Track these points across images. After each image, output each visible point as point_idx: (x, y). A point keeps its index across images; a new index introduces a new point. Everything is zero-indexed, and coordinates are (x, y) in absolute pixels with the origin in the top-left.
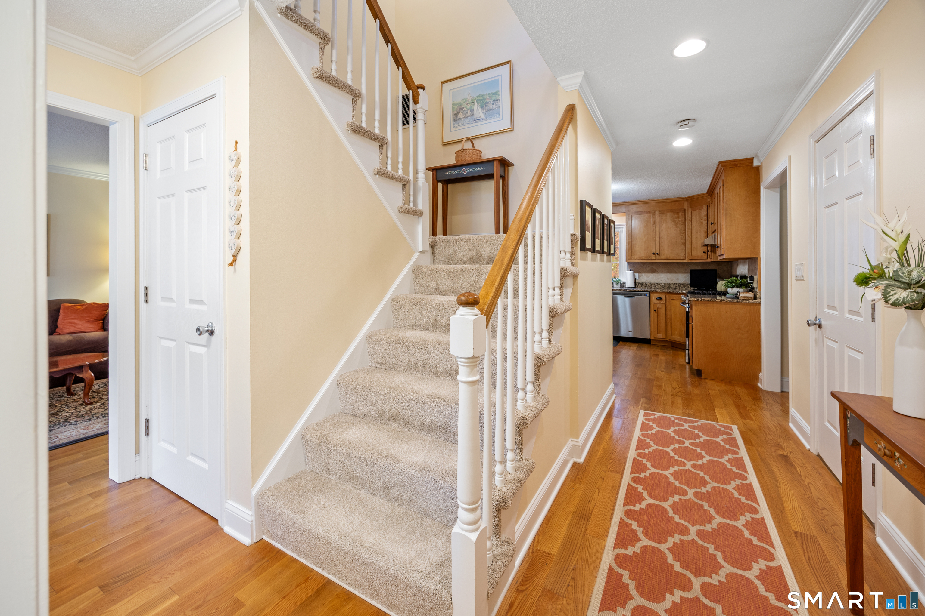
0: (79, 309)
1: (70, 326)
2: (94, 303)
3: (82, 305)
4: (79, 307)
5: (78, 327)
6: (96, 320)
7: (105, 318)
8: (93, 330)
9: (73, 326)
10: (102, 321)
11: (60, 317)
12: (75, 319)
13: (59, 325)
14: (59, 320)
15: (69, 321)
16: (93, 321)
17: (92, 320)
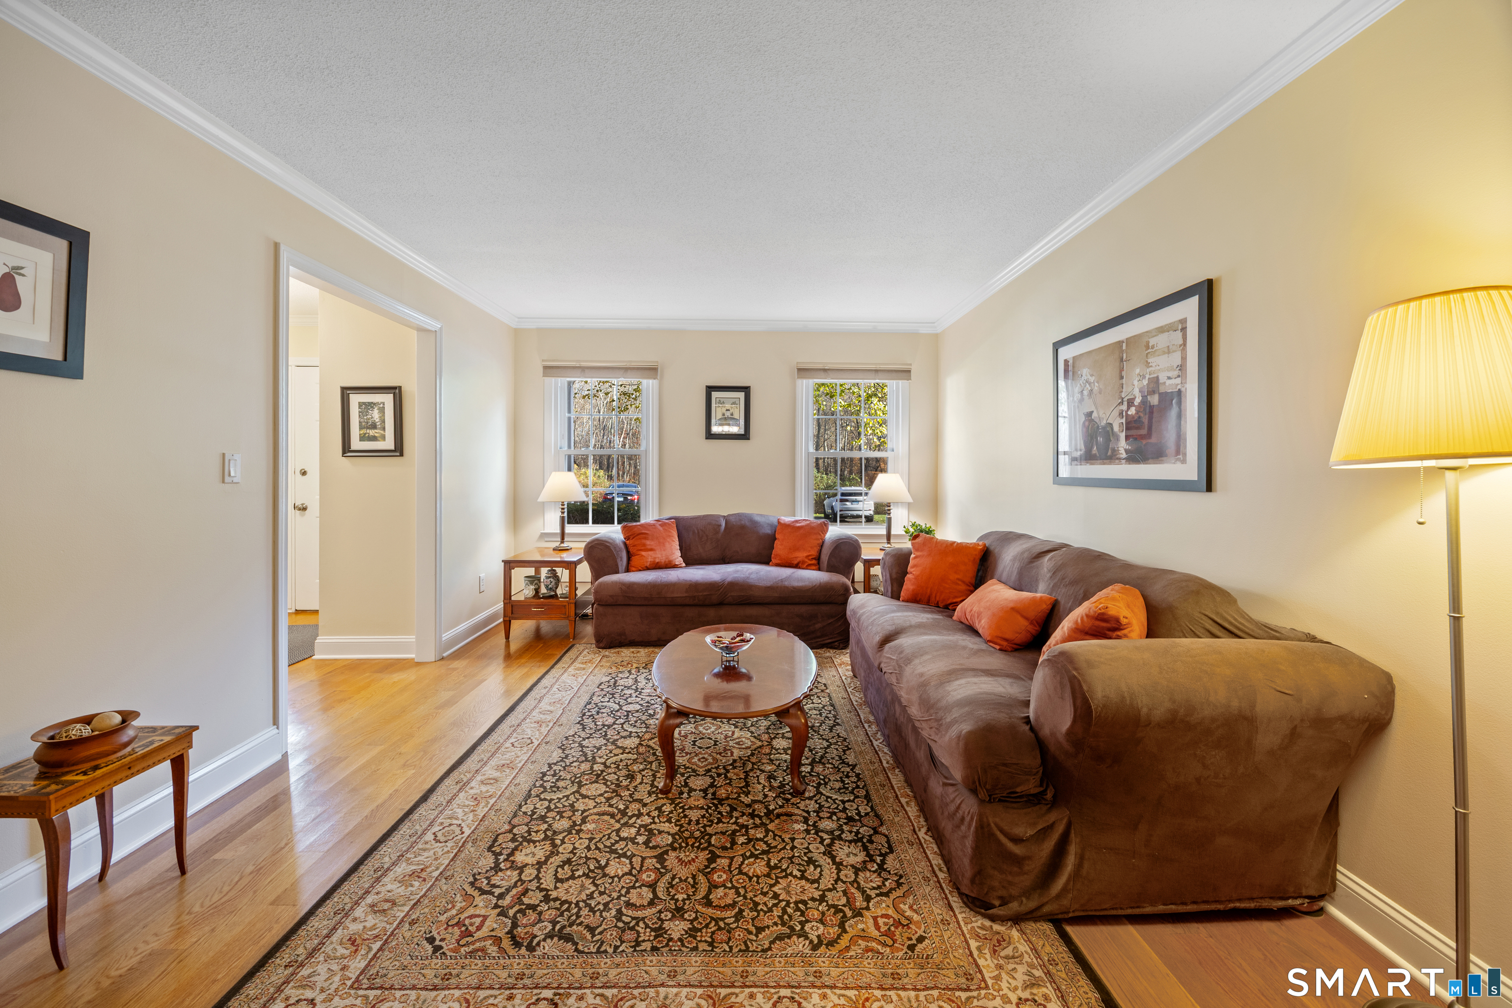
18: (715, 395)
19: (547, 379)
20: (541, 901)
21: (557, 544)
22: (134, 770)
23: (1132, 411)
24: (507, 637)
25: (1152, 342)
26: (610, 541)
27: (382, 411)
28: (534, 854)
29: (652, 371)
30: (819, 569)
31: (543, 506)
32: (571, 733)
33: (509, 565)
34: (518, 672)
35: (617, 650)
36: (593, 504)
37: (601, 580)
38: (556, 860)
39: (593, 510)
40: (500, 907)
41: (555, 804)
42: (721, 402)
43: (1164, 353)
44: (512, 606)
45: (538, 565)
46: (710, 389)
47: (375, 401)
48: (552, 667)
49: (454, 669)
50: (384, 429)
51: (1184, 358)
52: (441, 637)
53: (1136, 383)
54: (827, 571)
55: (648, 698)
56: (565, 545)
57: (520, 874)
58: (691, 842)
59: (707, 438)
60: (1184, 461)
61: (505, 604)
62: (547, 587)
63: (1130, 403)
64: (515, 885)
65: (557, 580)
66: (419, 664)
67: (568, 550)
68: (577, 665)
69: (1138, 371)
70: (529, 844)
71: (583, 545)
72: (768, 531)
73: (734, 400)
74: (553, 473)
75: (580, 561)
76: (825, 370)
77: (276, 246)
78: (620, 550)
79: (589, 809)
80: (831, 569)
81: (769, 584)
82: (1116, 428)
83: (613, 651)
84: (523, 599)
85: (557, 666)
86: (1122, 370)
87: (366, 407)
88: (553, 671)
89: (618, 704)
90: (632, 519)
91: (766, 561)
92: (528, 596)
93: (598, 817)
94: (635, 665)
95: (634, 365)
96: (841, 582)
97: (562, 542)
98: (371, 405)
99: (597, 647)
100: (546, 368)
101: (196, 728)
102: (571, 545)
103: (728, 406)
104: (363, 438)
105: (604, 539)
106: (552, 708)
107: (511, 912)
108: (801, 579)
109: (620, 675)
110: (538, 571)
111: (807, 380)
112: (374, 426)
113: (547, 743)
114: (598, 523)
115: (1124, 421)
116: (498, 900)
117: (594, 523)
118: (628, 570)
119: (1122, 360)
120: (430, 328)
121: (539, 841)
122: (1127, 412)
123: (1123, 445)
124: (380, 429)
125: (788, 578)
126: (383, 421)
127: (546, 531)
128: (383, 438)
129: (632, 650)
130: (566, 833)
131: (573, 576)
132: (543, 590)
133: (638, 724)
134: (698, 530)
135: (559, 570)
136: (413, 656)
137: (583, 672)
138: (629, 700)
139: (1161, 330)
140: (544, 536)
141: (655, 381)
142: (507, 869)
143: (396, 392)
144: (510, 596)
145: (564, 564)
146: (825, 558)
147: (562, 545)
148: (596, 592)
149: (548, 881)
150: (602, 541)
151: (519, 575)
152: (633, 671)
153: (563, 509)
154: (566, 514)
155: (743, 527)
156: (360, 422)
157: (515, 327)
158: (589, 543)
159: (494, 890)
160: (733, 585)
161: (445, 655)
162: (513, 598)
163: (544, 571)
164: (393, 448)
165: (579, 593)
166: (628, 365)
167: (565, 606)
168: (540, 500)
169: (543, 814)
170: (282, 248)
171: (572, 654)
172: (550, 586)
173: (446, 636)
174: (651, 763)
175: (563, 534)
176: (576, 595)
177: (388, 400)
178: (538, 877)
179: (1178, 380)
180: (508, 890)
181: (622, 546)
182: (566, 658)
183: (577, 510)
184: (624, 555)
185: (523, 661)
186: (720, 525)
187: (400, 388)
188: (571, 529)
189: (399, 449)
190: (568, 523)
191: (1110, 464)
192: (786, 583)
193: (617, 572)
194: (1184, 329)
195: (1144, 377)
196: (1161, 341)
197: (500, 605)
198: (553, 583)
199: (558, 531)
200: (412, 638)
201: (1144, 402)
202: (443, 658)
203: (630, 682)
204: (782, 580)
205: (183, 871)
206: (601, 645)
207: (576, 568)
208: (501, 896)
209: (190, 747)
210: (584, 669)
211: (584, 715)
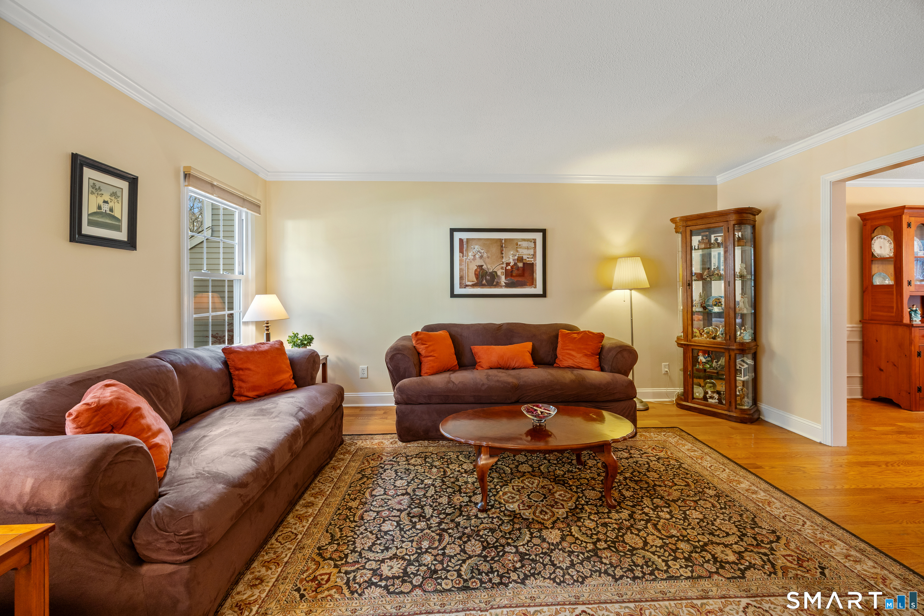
0: (576, 338)
1: (569, 358)
2: (588, 331)
3: (578, 333)
4: (575, 335)
5: (575, 360)
6: (593, 354)
7: (600, 352)
8: (590, 367)
9: (571, 359)
10: (598, 356)
11: (560, 345)
12: (573, 350)
13: (558, 355)
14: (558, 349)
15: (568, 351)
16: (590, 355)
17: (589, 353)
20: (748, 537)
23: (509, 268)
25: (519, 243)
28: (722, 552)
38: (714, 539)
40: (771, 553)
41: (668, 557)
42: (96, 189)
43: (526, 249)
51: (535, 252)
53: (511, 257)
57: (743, 552)
60: (535, 287)
63: (508, 264)
64: (752, 551)
69: (512, 253)
70: (717, 557)
73: (115, 190)
79: (657, 537)
82: (499, 273)
86: (502, 251)
93: (662, 531)
103: (107, 197)
107: (768, 546)
115: (504, 271)
116: (769, 555)
119: (502, 246)
121: (710, 553)
122: (505, 268)
123: (503, 280)
130: (691, 542)
139: (524, 240)
142: (747, 560)
149: (732, 539)
159: (766, 560)
169: (683, 560)
178: (736, 543)
179: (532, 259)
180: (759, 553)
191: (495, 288)
194: (535, 243)
195: (515, 256)
196: (525, 244)
201: (515, 264)
208: (765, 554)
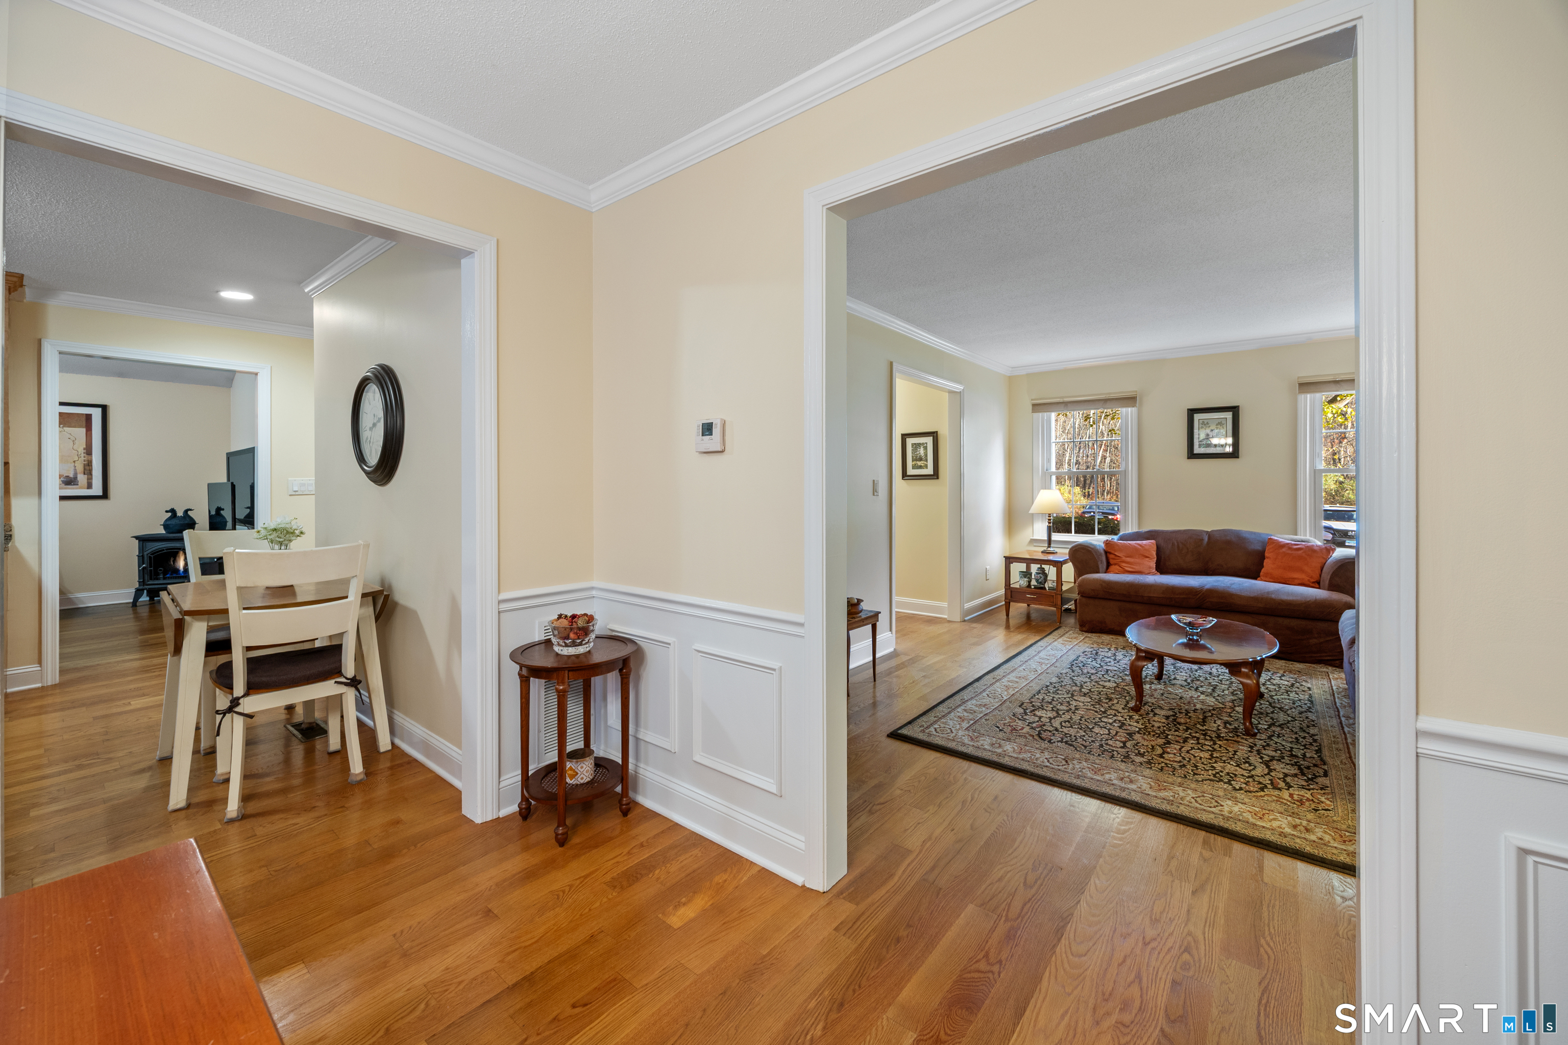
18: (1197, 417)
19: (1035, 415)
21: (1045, 548)
22: (865, 623)
24: (1008, 615)
26: (1091, 546)
27: (926, 448)
29: (1130, 400)
30: (1319, 588)
31: (1032, 518)
32: (1064, 671)
33: (1009, 560)
34: (1019, 637)
35: (1098, 635)
36: (1075, 518)
37: (1083, 577)
39: (1075, 522)
42: (1205, 424)
44: (1011, 591)
45: (1029, 561)
46: (1192, 412)
47: (921, 442)
48: (1046, 636)
49: (976, 628)
50: (927, 460)
52: (964, 606)
54: (1328, 590)
55: (1124, 666)
56: (1051, 549)
58: (1152, 733)
59: (1189, 458)
61: (1006, 589)
62: (1037, 581)
65: (1046, 575)
66: (949, 621)
67: (1054, 553)
68: (1064, 638)
71: (1067, 551)
72: (1258, 547)
73: (1220, 421)
74: (1042, 491)
75: (1065, 562)
76: (1336, 382)
77: (891, 363)
78: (1101, 554)
80: (1332, 587)
81: (1252, 595)
83: (1094, 635)
84: (1018, 587)
85: (1049, 637)
87: (916, 446)
88: (1046, 639)
89: (1100, 664)
90: (1112, 531)
91: (1255, 576)
92: (1023, 586)
94: (1114, 646)
95: (1113, 396)
96: (1344, 601)
97: (1049, 546)
98: (919, 445)
99: (1080, 630)
100: (1034, 405)
101: (880, 613)
102: (1057, 550)
103: (1213, 426)
104: (914, 467)
105: (1086, 544)
106: (1048, 658)
108: (1292, 594)
109: (1101, 650)
110: (1028, 568)
111: (1312, 395)
112: (921, 459)
113: (1047, 673)
114: (1079, 533)
117: (1076, 532)
118: (1107, 571)
120: (957, 390)
124: (924, 461)
125: (1277, 591)
126: (926, 455)
127: (1034, 538)
128: (926, 466)
129: (1111, 637)
131: (1059, 574)
132: (1034, 583)
133: (1116, 677)
134: (1178, 543)
135: (1046, 567)
136: (946, 617)
137: (1070, 643)
138: (1109, 664)
140: (1033, 541)
141: (1134, 408)
143: (934, 435)
144: (1010, 585)
145: (1052, 563)
146: (1326, 577)
147: (1049, 549)
148: (1079, 586)
150: (1085, 546)
151: (1017, 568)
152: (1112, 649)
153: (1049, 520)
154: (1051, 525)
155: (1229, 543)
156: (912, 457)
157: (1009, 375)
158: (1073, 547)
160: (1212, 592)
161: (966, 619)
162: (1011, 586)
163: (1034, 568)
164: (932, 473)
165: (1064, 588)
166: (1107, 397)
167: (1053, 596)
168: (1030, 512)
170: (894, 364)
171: (1060, 631)
172: (1040, 580)
173: (967, 606)
174: (1126, 697)
175: (1050, 541)
176: (1062, 589)
177: (929, 440)
181: (1103, 552)
182: (1055, 633)
183: (1060, 522)
184: (1104, 558)
185: (1022, 630)
186: (1202, 540)
187: (937, 432)
188: (1056, 537)
189: (936, 475)
190: (1054, 532)
192: (1273, 596)
193: (1098, 572)
197: (1002, 592)
198: (1042, 578)
199: (1046, 538)
200: (945, 604)
202: (965, 621)
203: (1109, 654)
204: (1268, 593)
205: (875, 681)
206: (1084, 629)
207: (1062, 567)
209: (878, 621)
210: (1070, 642)
211: (1073, 665)
